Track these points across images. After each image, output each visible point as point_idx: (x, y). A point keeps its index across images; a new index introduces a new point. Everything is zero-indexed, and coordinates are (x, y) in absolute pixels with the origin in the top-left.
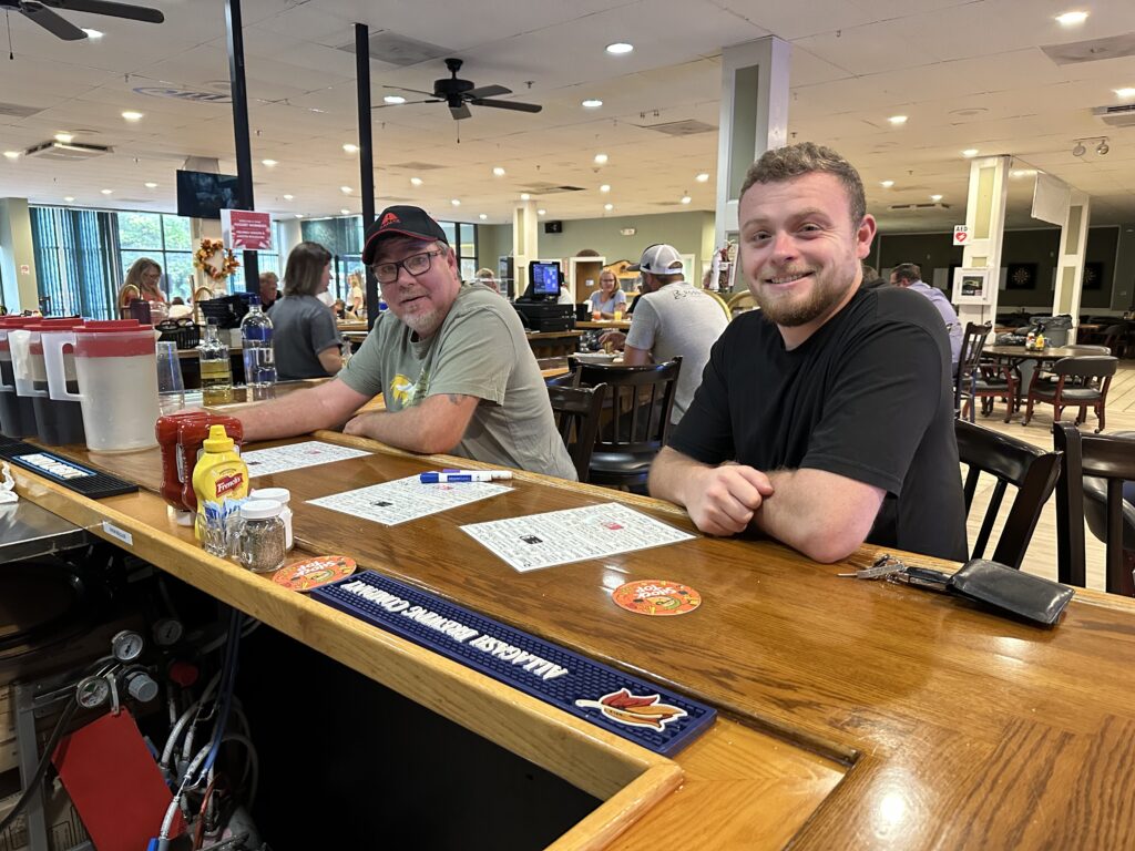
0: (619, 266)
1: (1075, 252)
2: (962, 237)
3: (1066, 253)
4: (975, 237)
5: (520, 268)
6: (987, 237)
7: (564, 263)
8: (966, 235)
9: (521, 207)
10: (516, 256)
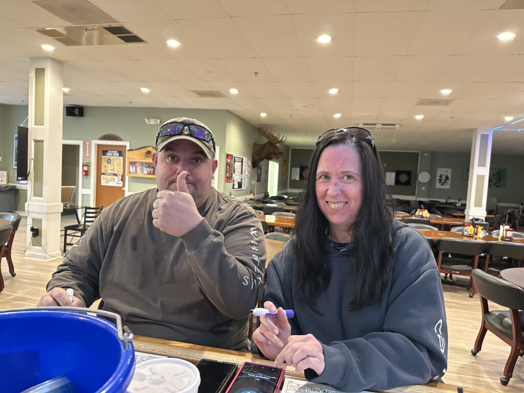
0: (144, 151)
1: (484, 165)
3: (479, 165)
5: (36, 141)
7: (85, 145)
9: (40, 66)
10: (31, 125)
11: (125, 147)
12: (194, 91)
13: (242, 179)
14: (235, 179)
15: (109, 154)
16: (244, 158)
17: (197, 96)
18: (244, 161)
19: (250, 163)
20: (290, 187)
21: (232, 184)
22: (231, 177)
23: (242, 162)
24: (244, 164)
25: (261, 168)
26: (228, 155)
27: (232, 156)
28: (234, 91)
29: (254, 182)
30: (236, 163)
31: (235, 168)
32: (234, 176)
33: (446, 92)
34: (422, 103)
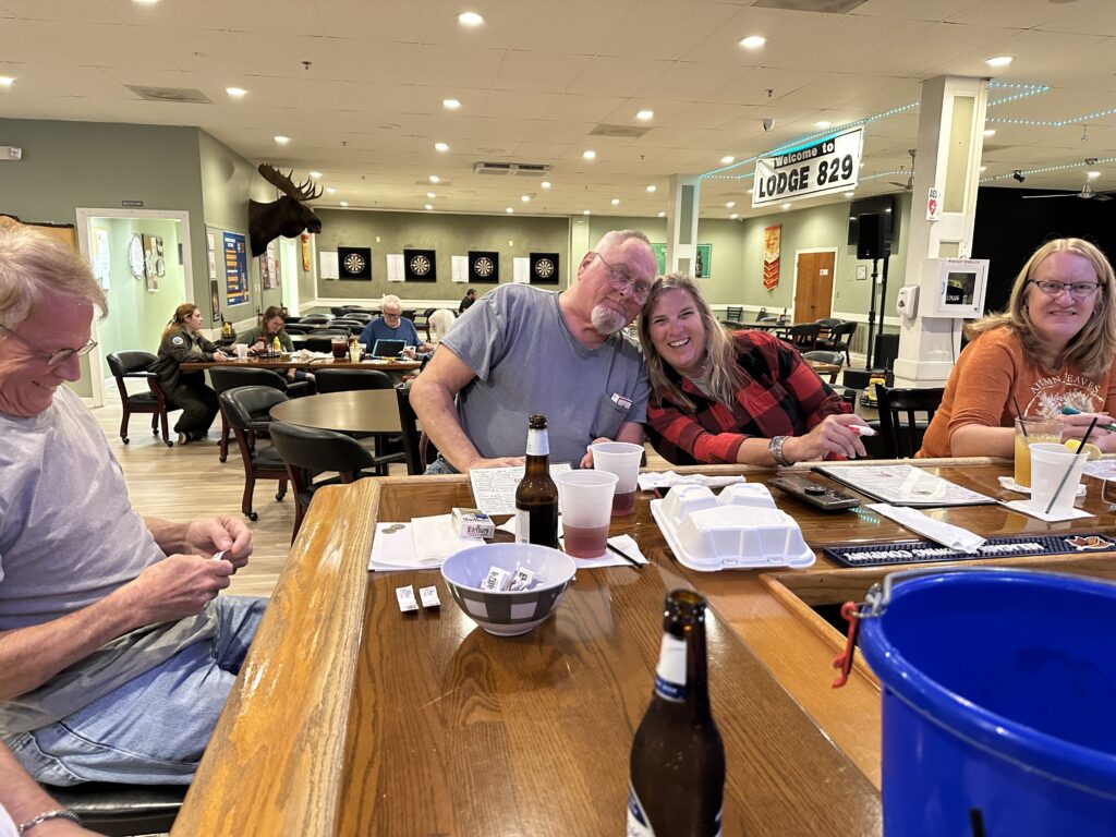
1: (689, 241)
4: (944, 211)
8: (935, 205)
12: (133, 88)
17: (140, 98)
20: (319, 297)
25: (266, 258)
28: (236, 92)
33: (645, 116)
34: (601, 131)
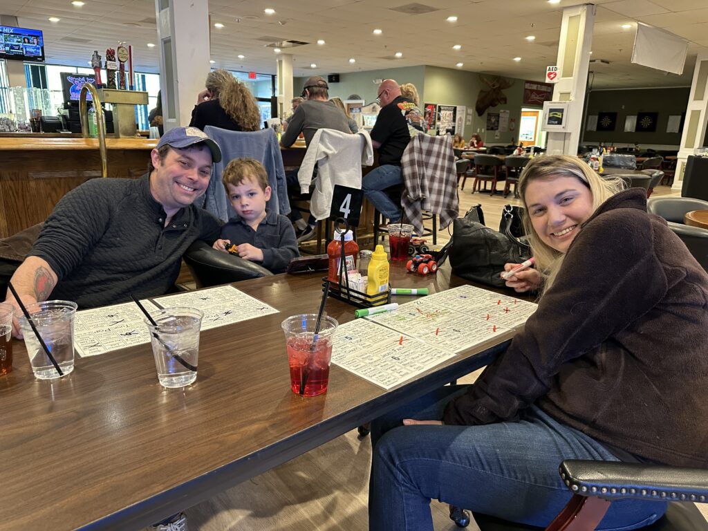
0: (371, 106)
2: (552, 76)
4: (563, 76)
6: (572, 76)
8: (556, 74)
11: (362, 104)
13: (454, 127)
14: (441, 126)
15: (354, 111)
16: (458, 107)
18: (458, 109)
19: (470, 111)
21: (435, 131)
22: (434, 124)
23: (455, 110)
24: (457, 112)
25: (499, 116)
26: (426, 106)
27: (436, 106)
29: (481, 130)
30: (442, 112)
31: (441, 115)
32: (438, 123)
